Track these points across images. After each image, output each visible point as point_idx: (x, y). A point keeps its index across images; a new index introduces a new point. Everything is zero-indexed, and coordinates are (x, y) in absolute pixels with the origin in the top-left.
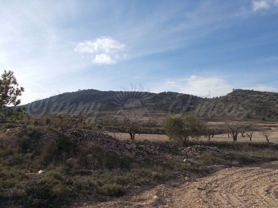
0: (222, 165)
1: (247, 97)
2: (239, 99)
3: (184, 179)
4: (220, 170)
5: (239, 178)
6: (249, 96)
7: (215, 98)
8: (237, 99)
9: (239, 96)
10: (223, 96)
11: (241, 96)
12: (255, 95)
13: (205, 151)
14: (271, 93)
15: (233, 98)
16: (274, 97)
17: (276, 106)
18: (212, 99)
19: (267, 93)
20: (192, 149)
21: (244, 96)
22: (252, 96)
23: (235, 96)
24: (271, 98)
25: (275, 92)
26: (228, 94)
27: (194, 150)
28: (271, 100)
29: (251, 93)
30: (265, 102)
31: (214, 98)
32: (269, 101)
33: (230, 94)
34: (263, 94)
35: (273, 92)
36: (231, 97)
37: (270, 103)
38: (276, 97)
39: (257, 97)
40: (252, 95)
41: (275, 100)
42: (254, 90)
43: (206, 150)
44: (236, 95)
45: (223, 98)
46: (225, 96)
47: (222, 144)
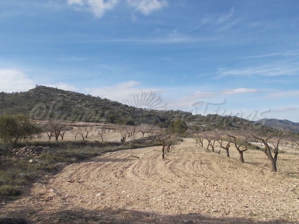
0: (64, 163)
1: (50, 94)
2: (42, 96)
3: (45, 177)
4: (65, 166)
5: (87, 171)
6: (53, 94)
7: (15, 93)
8: (40, 97)
9: (42, 93)
10: (24, 92)
11: (44, 93)
12: (58, 93)
13: (41, 151)
14: (74, 93)
15: (36, 95)
16: (76, 97)
17: (77, 106)
18: (10, 94)
19: (70, 92)
20: (28, 150)
21: (48, 93)
22: (55, 95)
23: (37, 93)
24: (73, 98)
25: (77, 92)
26: (30, 90)
27: (30, 151)
28: (73, 99)
29: (55, 91)
30: (68, 101)
31: (13, 93)
32: (71, 100)
33: (32, 90)
34: (66, 93)
35: (75, 92)
36: (33, 93)
37: (72, 102)
38: (77, 97)
39: (60, 96)
40: (56, 93)
41: (76, 100)
42: (58, 89)
43: (43, 150)
44: (39, 92)
45: (24, 94)
46: (26, 92)
47: (47, 143)
